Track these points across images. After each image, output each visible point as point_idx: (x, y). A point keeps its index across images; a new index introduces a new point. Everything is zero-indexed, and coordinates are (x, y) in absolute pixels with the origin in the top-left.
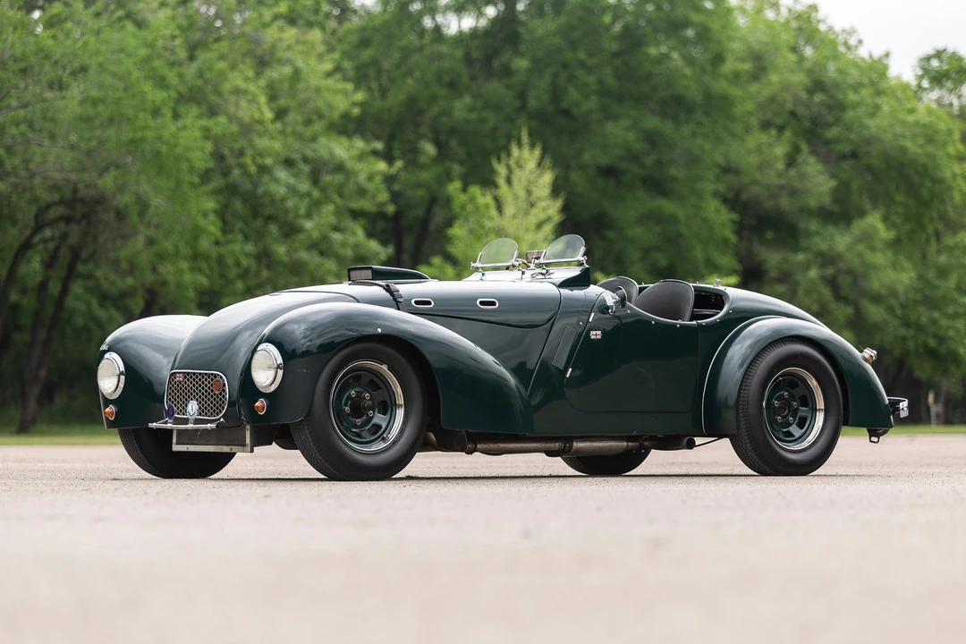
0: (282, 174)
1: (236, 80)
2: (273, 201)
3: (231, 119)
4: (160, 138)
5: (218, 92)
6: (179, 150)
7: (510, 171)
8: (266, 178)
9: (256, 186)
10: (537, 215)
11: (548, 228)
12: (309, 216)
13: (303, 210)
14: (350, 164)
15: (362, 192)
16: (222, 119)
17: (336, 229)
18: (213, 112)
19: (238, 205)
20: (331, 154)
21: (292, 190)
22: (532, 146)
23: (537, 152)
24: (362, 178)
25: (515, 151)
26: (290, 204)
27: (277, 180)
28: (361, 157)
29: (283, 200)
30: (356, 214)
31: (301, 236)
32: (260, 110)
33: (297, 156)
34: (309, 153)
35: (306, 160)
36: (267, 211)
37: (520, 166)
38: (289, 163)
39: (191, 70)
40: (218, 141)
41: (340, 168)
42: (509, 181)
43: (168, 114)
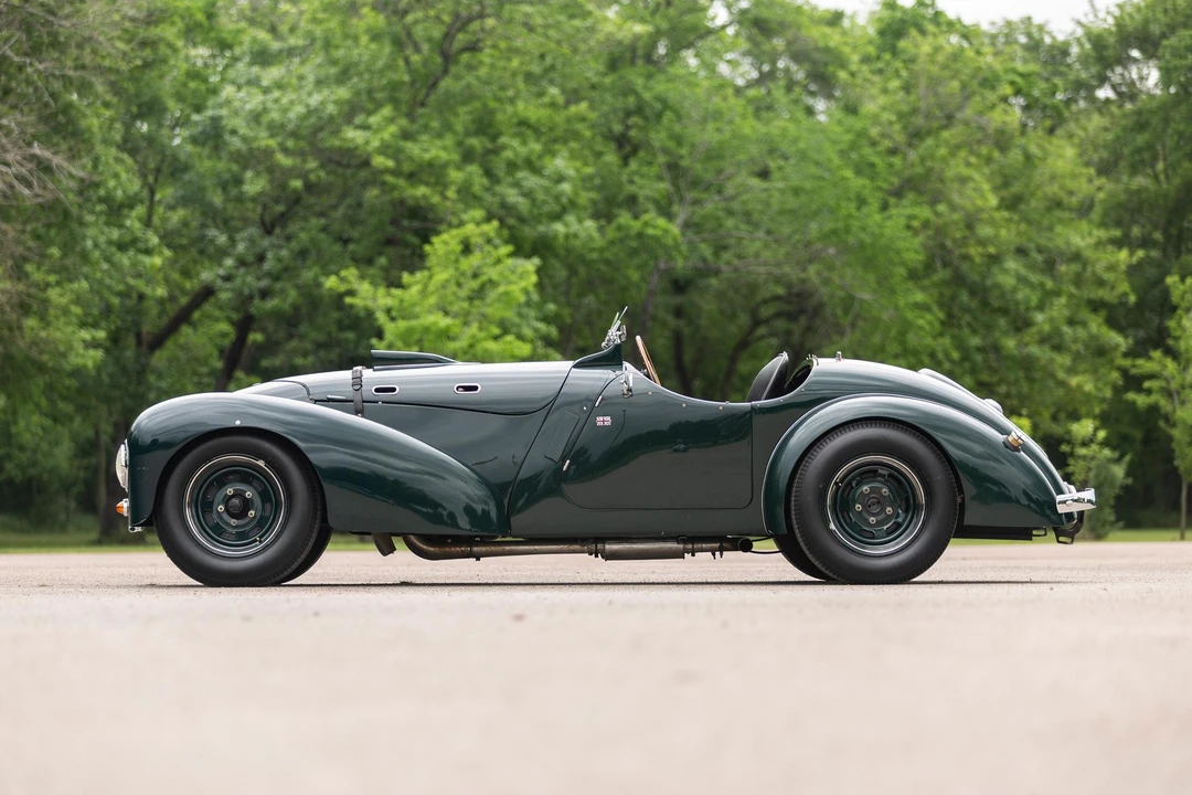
0: (1012, 264)
1: (957, 167)
2: (1003, 295)
3: (953, 207)
4: (863, 229)
5: (942, 181)
6: (883, 241)
8: (995, 270)
9: (984, 277)
12: (1041, 307)
13: (1034, 299)
14: (1088, 253)
15: (1101, 283)
16: (941, 208)
17: (1071, 322)
18: (934, 202)
19: (964, 297)
20: (1068, 243)
21: (1021, 279)
24: (1100, 268)
26: (1020, 296)
27: (1006, 271)
28: (1099, 244)
29: (1014, 290)
30: (1095, 306)
31: (1034, 330)
32: (983, 197)
33: (1032, 246)
34: (1043, 242)
35: (1040, 250)
36: (996, 303)
38: (1021, 252)
39: (913, 156)
40: (940, 231)
41: (1076, 257)
43: (874, 205)
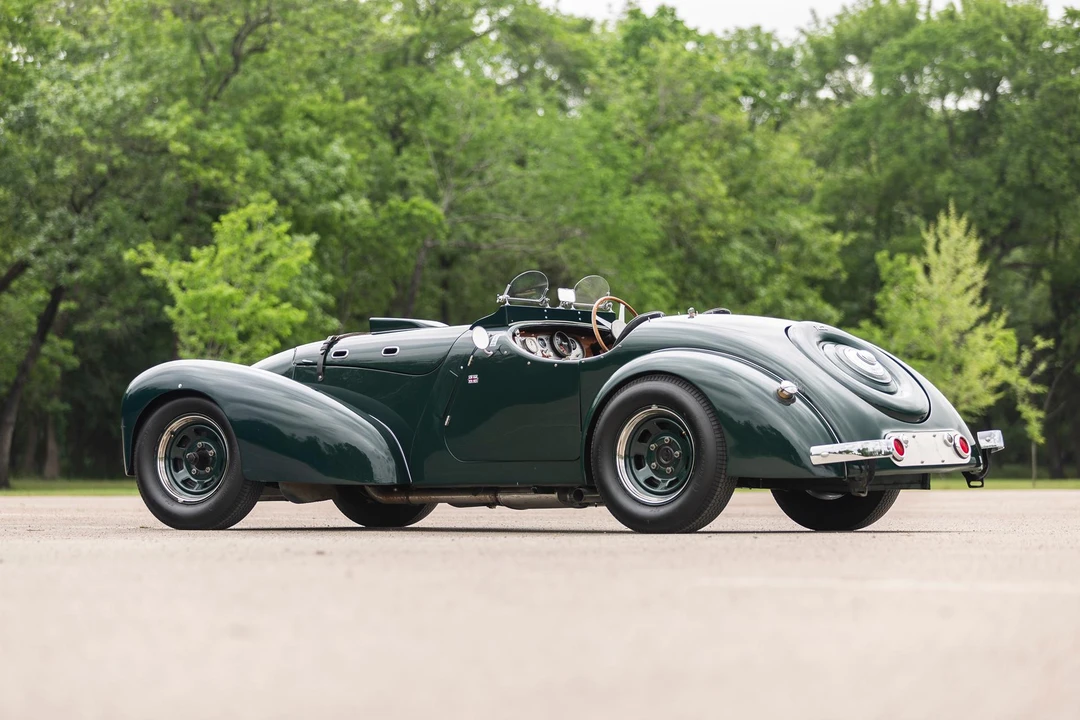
0: (737, 245)
1: (690, 160)
2: (730, 271)
3: (688, 196)
4: (605, 213)
5: (677, 170)
6: (623, 223)
7: (938, 242)
8: (724, 249)
9: (714, 256)
10: (964, 280)
11: (973, 294)
12: (764, 283)
13: (758, 276)
14: (806, 236)
15: (816, 262)
16: (678, 196)
17: (790, 296)
18: (671, 188)
19: (696, 272)
20: (788, 226)
21: (745, 257)
22: (959, 215)
23: (964, 222)
24: (815, 248)
25: (943, 221)
26: (745, 272)
27: (733, 251)
28: (816, 227)
29: (740, 268)
30: (812, 282)
31: (757, 303)
32: (713, 186)
33: (755, 228)
34: (767, 225)
35: (763, 232)
36: (724, 278)
37: (947, 234)
38: (747, 233)
39: (652, 149)
40: (675, 216)
41: (795, 238)
42: (937, 250)
43: (616, 192)
